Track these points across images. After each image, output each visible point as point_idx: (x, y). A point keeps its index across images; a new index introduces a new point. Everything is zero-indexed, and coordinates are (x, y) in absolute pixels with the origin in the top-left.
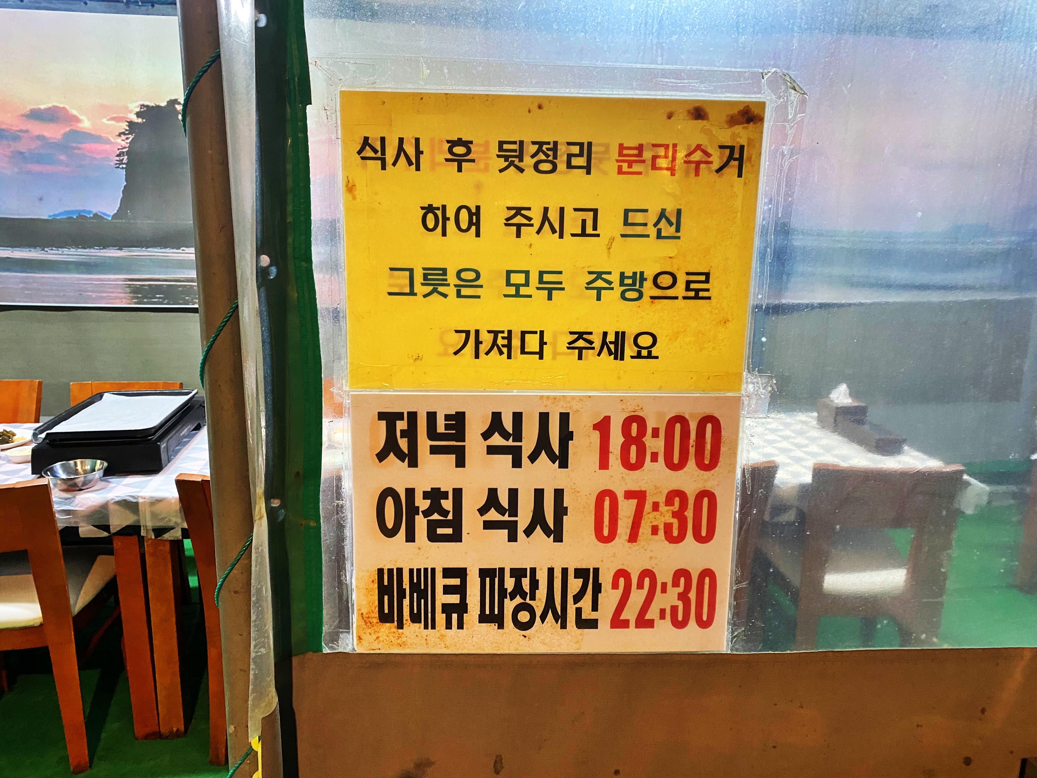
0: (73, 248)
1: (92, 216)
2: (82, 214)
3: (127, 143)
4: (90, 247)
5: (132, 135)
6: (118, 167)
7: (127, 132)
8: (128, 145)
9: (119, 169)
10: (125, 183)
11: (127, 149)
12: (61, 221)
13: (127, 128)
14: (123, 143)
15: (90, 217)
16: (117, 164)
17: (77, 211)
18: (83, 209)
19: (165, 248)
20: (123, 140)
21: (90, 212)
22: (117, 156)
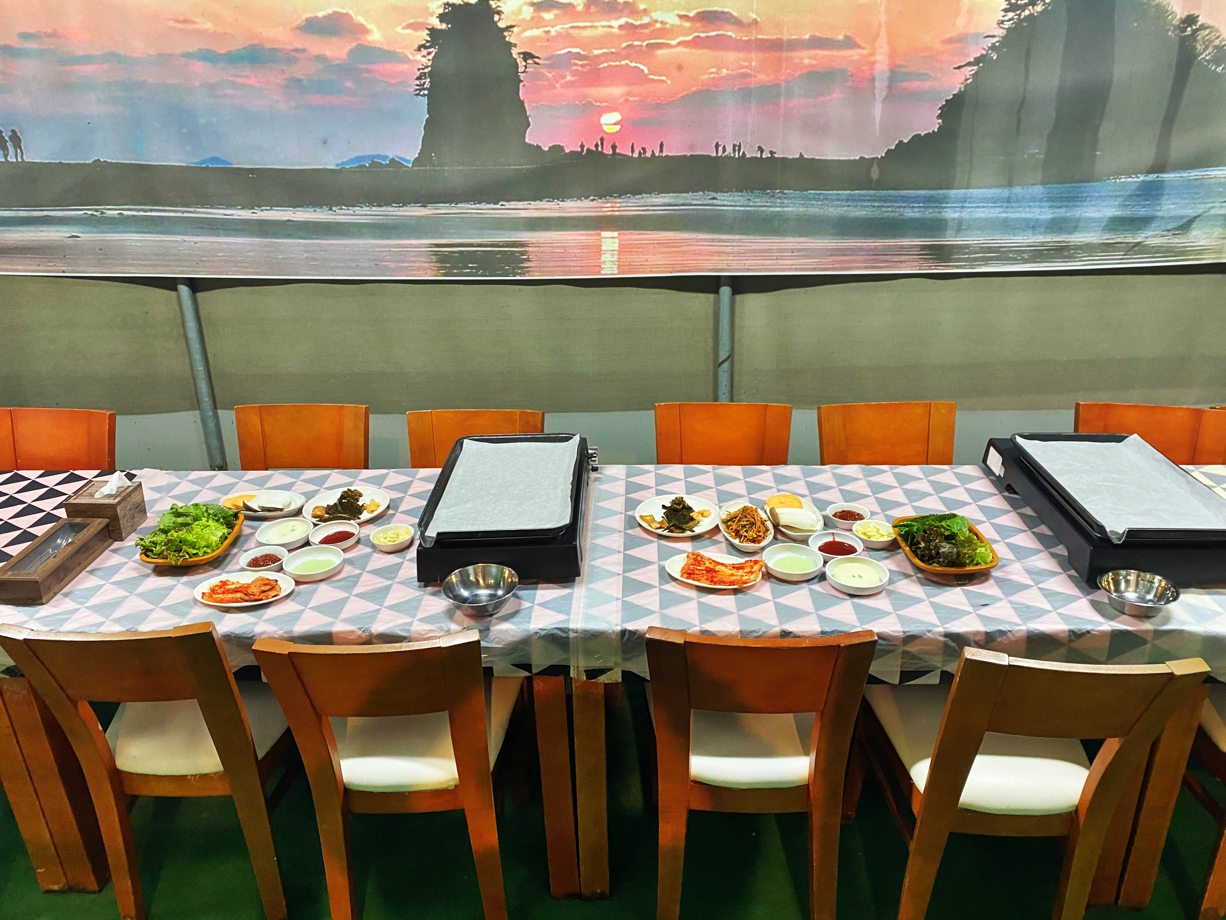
0: (366, 206)
1: (388, 162)
2: (375, 160)
3: (429, 60)
4: (388, 204)
5: (435, 48)
6: (418, 94)
7: (428, 44)
8: (430, 63)
9: (420, 97)
10: (428, 116)
11: (430, 69)
12: (350, 171)
13: (429, 39)
14: (424, 60)
15: (386, 164)
16: (417, 90)
17: (370, 156)
18: (377, 153)
19: (480, 203)
20: (424, 56)
21: (386, 157)
22: (418, 79)
